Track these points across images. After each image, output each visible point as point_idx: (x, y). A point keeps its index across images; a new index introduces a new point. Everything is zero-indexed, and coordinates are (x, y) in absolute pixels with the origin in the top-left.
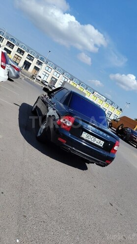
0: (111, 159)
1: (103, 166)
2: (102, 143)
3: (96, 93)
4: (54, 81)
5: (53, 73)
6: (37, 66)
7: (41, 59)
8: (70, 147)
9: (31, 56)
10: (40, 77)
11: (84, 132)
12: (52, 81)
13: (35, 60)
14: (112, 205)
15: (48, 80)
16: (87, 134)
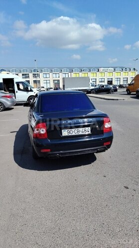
0: (110, 139)
1: (104, 151)
2: (89, 129)
3: (101, 69)
4: (57, 83)
5: (52, 77)
6: (35, 79)
7: (35, 71)
8: (57, 152)
9: (26, 74)
10: (43, 87)
11: (63, 131)
12: (55, 84)
13: (31, 75)
14: (127, 188)
15: (52, 85)
16: (66, 130)
